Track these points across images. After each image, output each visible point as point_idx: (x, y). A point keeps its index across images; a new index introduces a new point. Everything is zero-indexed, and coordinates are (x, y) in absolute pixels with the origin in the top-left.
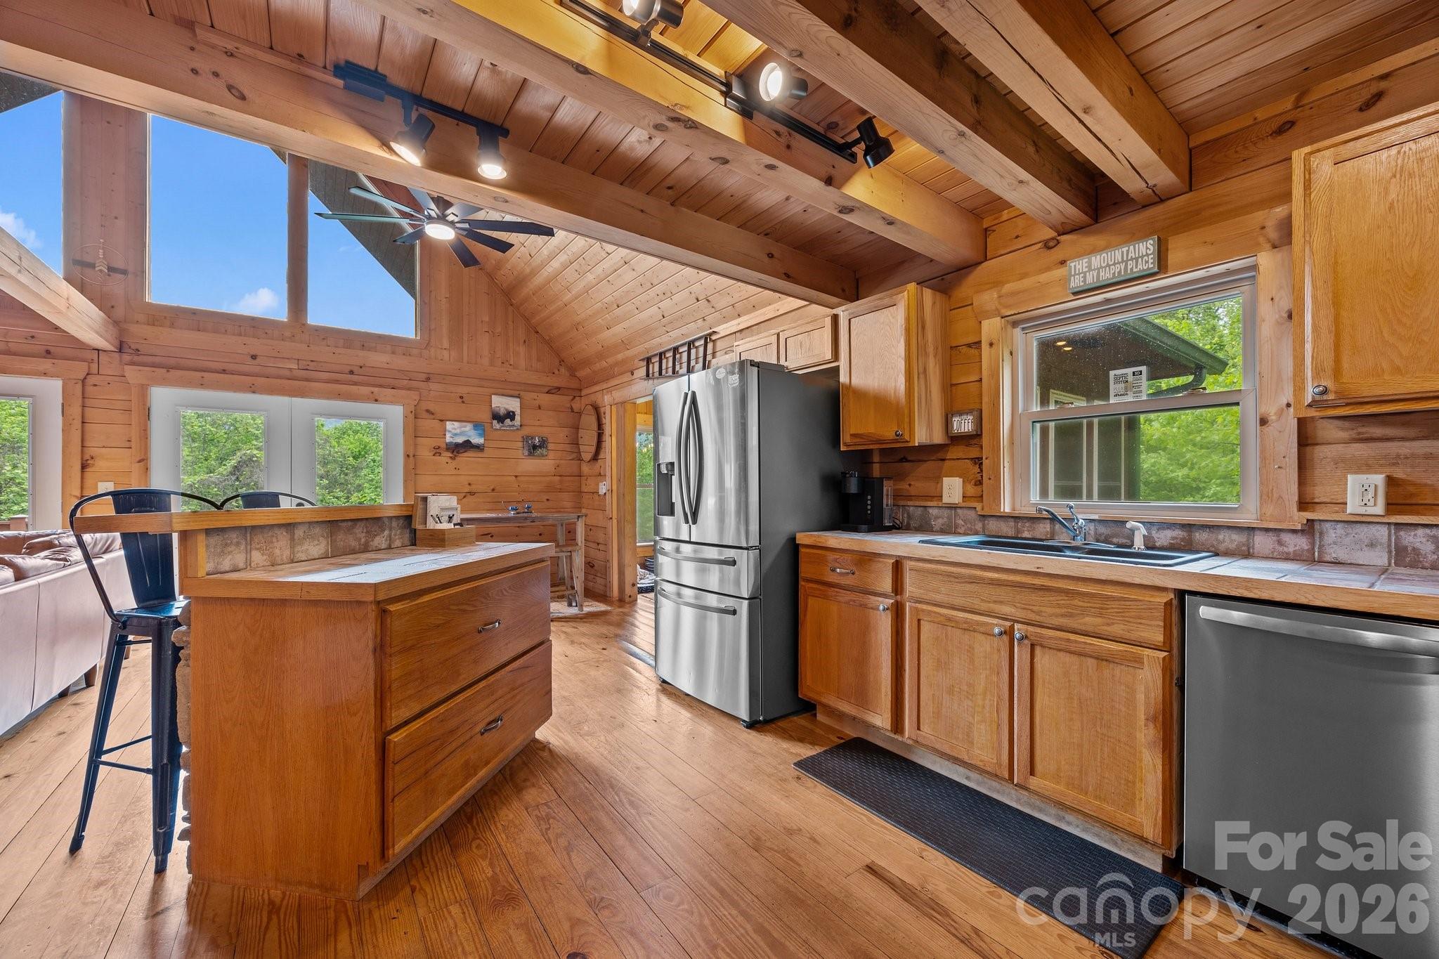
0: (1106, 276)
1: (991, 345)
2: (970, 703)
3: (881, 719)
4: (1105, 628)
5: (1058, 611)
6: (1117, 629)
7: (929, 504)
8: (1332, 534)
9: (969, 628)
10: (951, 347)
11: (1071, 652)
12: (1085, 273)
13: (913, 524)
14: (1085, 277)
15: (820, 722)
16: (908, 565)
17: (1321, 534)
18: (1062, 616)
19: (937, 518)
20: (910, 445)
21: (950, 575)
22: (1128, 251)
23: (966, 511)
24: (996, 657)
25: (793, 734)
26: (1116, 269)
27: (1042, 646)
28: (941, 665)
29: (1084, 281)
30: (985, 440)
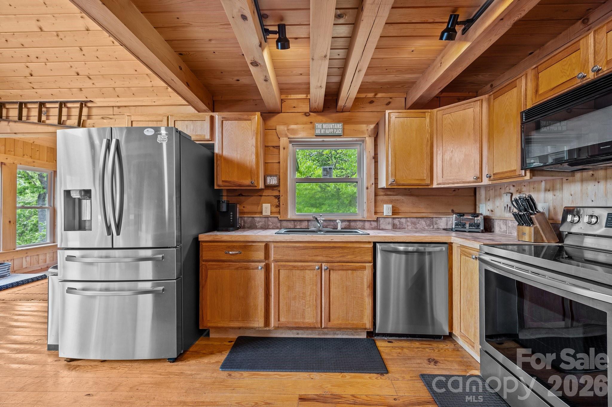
0: (328, 132)
1: (284, 148)
2: (304, 301)
3: (259, 323)
4: (354, 259)
5: (339, 255)
6: (358, 259)
7: (255, 216)
8: (382, 221)
9: (303, 269)
10: (265, 146)
11: (343, 270)
12: (321, 129)
13: (246, 225)
14: (321, 130)
15: (213, 338)
16: (272, 246)
17: (379, 221)
18: (340, 257)
19: (259, 222)
20: (257, 188)
21: (294, 247)
22: (334, 125)
23: (273, 219)
24: (315, 278)
25: (204, 352)
26: (331, 130)
27: (333, 270)
28: (290, 288)
29: (321, 132)
30: (282, 188)
